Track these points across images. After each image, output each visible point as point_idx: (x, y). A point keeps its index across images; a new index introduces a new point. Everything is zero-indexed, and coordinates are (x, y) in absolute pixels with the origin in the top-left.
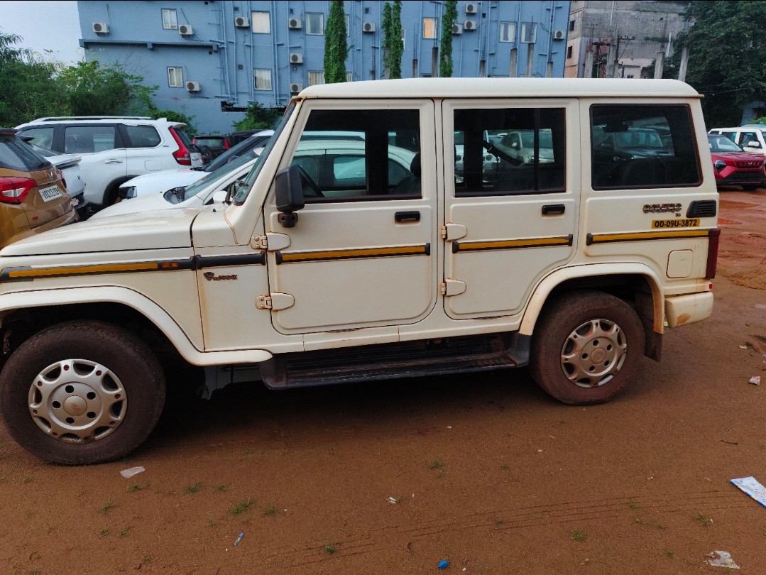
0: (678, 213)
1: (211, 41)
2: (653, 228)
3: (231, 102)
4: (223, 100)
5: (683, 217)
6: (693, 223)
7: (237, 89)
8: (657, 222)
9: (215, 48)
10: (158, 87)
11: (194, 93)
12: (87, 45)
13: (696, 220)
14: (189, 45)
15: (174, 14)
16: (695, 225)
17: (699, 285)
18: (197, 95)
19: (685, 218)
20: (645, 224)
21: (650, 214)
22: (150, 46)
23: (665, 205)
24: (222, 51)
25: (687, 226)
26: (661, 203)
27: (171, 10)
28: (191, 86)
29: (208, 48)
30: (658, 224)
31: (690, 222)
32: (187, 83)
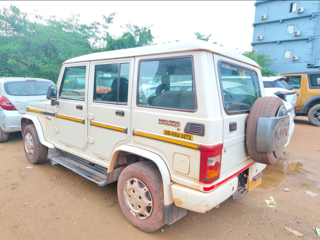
0: (179, 128)
1: (309, 36)
2: (164, 134)
3: (314, 64)
4: (308, 63)
5: (182, 131)
6: (189, 137)
7: (318, 57)
8: (166, 131)
9: (310, 39)
10: (276, 59)
11: (294, 61)
12: (253, 45)
13: (190, 136)
14: (297, 39)
15: (293, 27)
16: (189, 139)
17: (196, 184)
18: (296, 62)
19: (183, 133)
20: (159, 131)
21: (162, 125)
22: (278, 42)
23: (170, 121)
24: (314, 40)
25: (184, 138)
26: (168, 119)
27: (291, 25)
28: (294, 57)
29: (307, 40)
30: (167, 133)
31: (186, 136)
32: (292, 56)
